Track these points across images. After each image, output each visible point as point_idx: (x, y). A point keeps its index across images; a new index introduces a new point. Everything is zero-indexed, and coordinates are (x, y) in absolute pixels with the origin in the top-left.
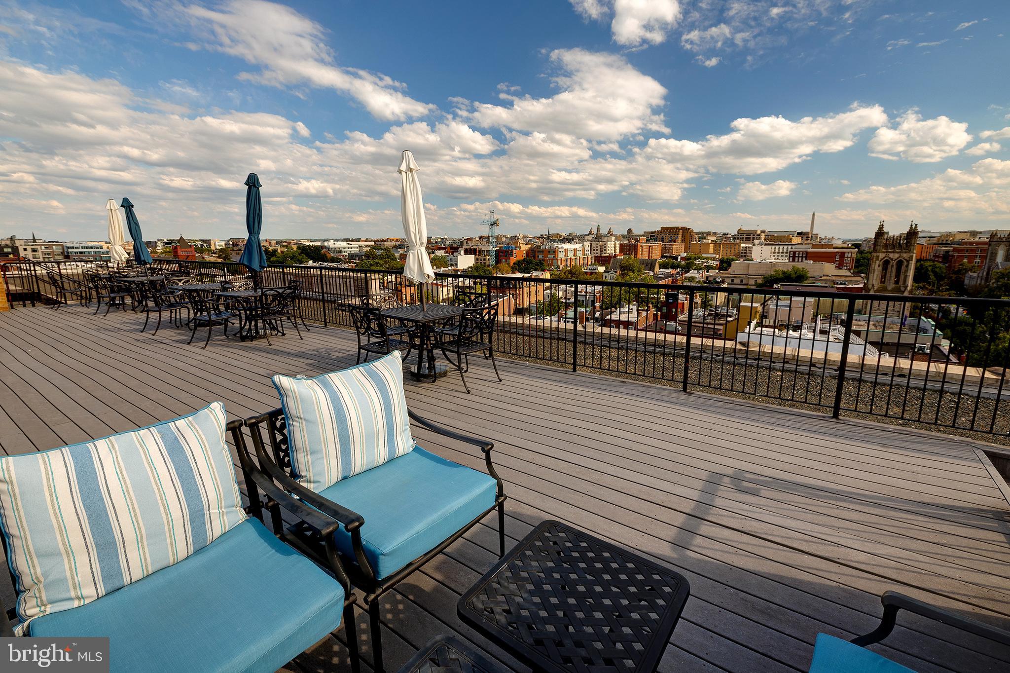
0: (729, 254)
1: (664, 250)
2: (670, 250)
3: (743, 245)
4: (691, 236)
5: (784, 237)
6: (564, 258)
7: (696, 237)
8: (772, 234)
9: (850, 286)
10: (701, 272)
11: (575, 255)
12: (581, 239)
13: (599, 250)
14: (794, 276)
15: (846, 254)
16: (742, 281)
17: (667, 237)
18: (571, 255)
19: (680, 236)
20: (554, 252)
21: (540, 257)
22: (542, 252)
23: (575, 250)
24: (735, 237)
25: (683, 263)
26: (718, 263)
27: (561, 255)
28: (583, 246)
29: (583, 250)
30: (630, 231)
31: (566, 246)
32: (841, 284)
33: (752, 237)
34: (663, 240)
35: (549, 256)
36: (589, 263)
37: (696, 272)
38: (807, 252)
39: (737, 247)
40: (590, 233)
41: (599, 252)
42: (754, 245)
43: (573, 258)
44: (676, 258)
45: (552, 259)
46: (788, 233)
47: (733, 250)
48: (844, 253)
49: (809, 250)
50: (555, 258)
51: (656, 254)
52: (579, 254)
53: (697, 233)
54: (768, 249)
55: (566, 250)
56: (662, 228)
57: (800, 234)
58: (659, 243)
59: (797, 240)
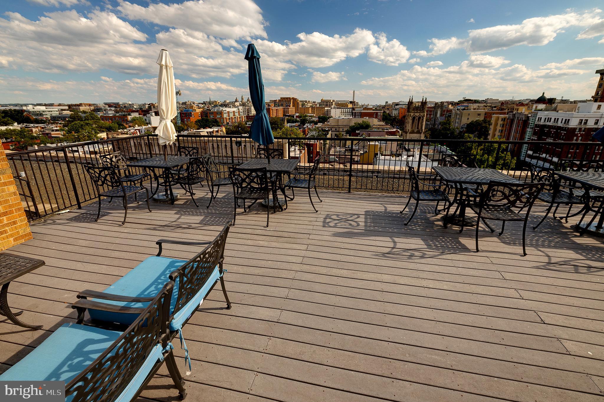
0: (319, 114)
1: (284, 112)
2: (288, 112)
3: (326, 108)
4: (298, 103)
5: (344, 104)
6: (228, 117)
7: (300, 103)
8: (338, 102)
9: (390, 130)
10: (311, 124)
11: (234, 115)
12: (233, 104)
13: (247, 112)
16: (336, 129)
17: (284, 104)
18: (231, 115)
19: (292, 103)
20: (221, 113)
21: (212, 117)
22: (212, 113)
23: (234, 112)
24: (320, 104)
25: (298, 119)
26: (317, 119)
27: (225, 116)
28: (238, 109)
29: (239, 112)
31: (228, 109)
32: (386, 129)
33: (328, 104)
34: (282, 105)
35: (218, 116)
36: (243, 120)
37: (308, 124)
38: (361, 112)
39: (323, 109)
40: (237, 101)
41: (247, 113)
42: (331, 108)
43: (233, 117)
44: (293, 117)
45: (220, 118)
46: (346, 102)
47: (321, 111)
48: (377, 113)
49: (362, 111)
50: (222, 117)
51: (281, 115)
52: (237, 114)
53: (301, 101)
54: (339, 111)
55: (228, 112)
56: (281, 98)
57: (351, 102)
58: (281, 107)
59: (350, 106)
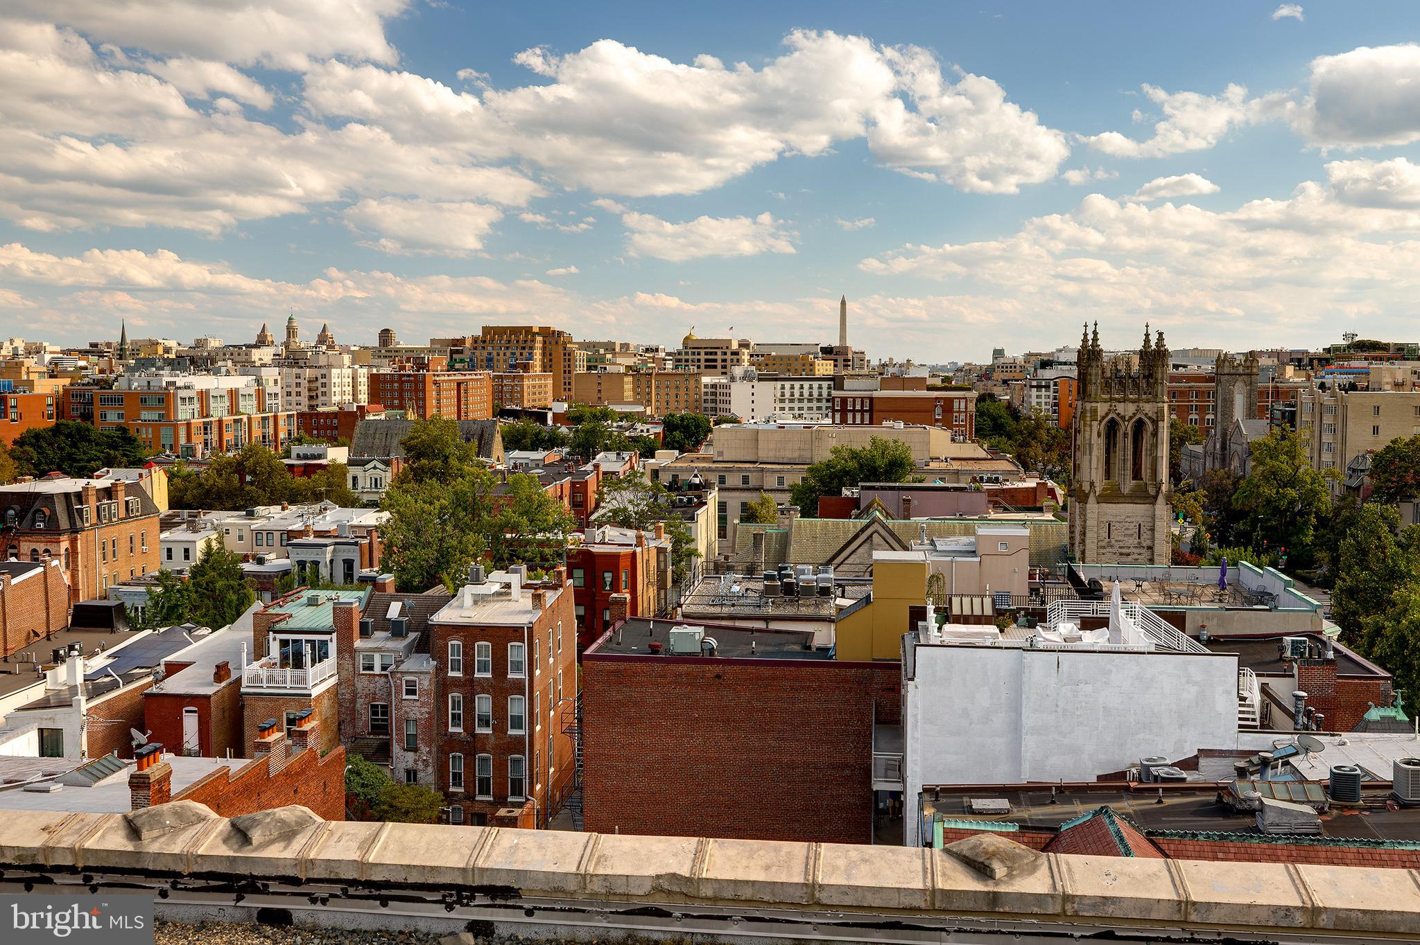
0: (673, 405)
1: (498, 393)
2: (517, 395)
3: (706, 380)
4: (568, 355)
5: (796, 358)
6: (197, 421)
7: (581, 356)
8: (764, 350)
9: (1008, 485)
10: (626, 455)
11: (233, 409)
12: (240, 357)
13: (305, 393)
14: (881, 463)
15: (956, 405)
16: (746, 480)
17: (503, 359)
18: (219, 410)
19: (538, 354)
20: (164, 399)
21: (112, 417)
22: (118, 400)
23: (233, 394)
24: (677, 358)
25: (564, 430)
26: (659, 429)
27: (184, 413)
28: (259, 381)
29: (260, 395)
30: (385, 335)
31: (201, 382)
32: (989, 480)
33: (719, 357)
34: (489, 363)
35: (145, 415)
36: (282, 435)
37: (612, 456)
38: (871, 399)
39: (692, 383)
40: (262, 342)
41: (304, 400)
42: (733, 379)
43: (228, 419)
44: (541, 417)
45: (156, 426)
46: (803, 350)
47: (682, 392)
48: (950, 401)
49: (876, 394)
50: (167, 420)
51: (480, 408)
52: (248, 407)
53: (585, 346)
54: (768, 390)
55: (204, 396)
56: (486, 330)
57: (828, 351)
58: (484, 374)
59: (824, 368)
